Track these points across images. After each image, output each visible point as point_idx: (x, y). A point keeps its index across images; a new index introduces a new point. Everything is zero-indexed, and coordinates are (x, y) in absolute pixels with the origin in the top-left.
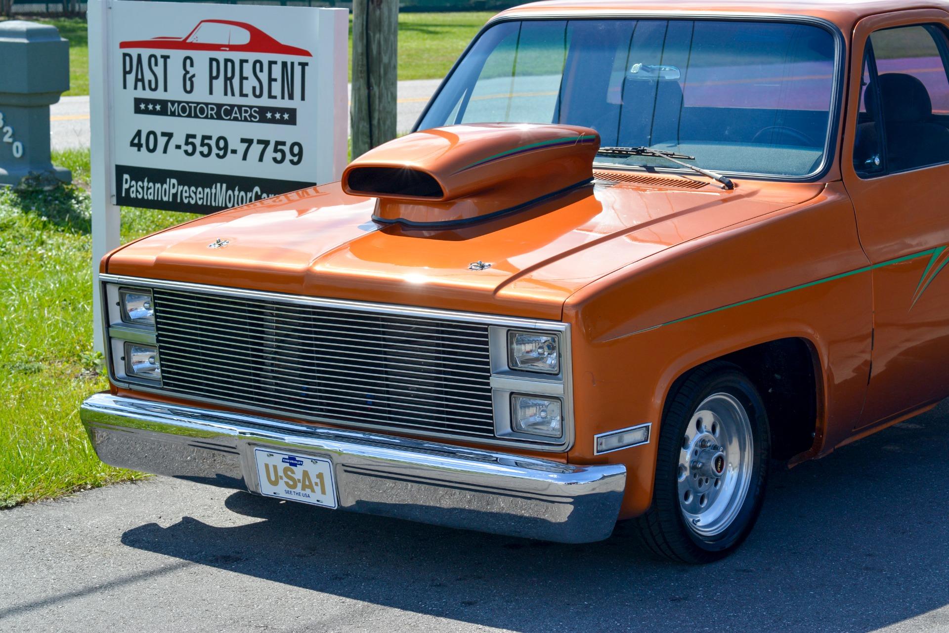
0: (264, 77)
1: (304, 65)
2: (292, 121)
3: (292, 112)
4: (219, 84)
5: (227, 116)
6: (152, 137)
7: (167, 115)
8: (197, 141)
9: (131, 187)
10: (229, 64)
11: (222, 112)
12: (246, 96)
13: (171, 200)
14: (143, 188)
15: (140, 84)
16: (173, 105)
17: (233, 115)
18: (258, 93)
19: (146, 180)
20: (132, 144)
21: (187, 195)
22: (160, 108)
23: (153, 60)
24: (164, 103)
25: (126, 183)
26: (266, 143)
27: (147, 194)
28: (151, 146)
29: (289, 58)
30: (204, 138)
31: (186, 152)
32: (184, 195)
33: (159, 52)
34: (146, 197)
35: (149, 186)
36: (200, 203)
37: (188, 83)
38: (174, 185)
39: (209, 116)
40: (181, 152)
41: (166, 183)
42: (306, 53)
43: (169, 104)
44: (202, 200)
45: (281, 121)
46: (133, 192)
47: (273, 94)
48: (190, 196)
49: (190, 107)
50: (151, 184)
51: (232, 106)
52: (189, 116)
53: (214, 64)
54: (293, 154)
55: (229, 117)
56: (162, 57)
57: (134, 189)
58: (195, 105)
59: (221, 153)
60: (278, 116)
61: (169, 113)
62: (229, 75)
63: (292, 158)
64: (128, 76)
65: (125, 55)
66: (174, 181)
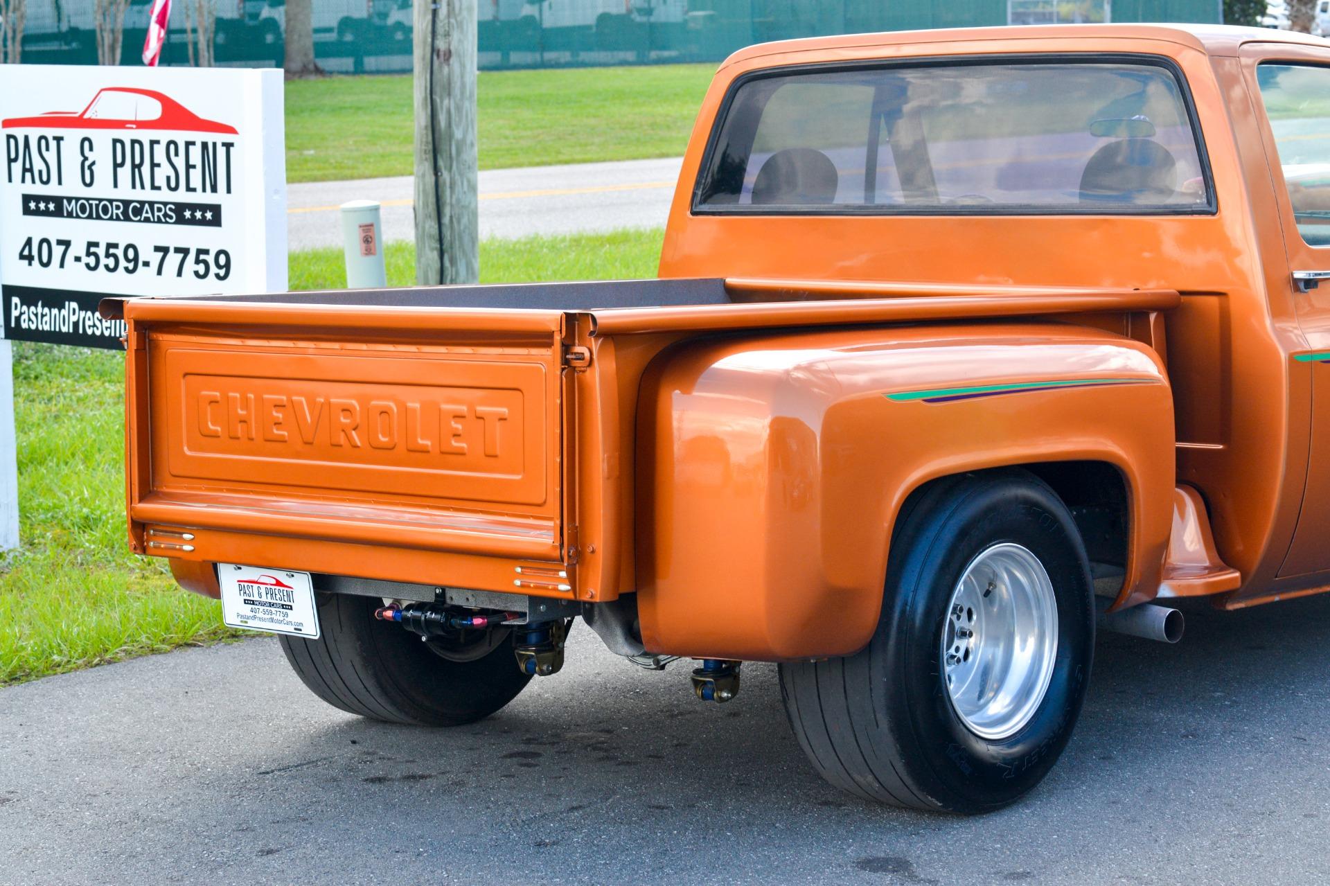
0: (180, 162)
1: (228, 146)
2: (216, 221)
3: (216, 209)
4: (125, 173)
5: (135, 216)
6: (45, 246)
7: (62, 216)
8: (101, 251)
9: (21, 314)
10: (137, 146)
11: (131, 211)
12: (159, 188)
13: (71, 331)
14: (36, 315)
15: (28, 175)
16: (69, 203)
17: (144, 215)
18: (173, 184)
19: (40, 304)
20: (22, 257)
21: (91, 323)
22: (55, 207)
23: (43, 142)
24: (58, 200)
25: (16, 308)
26: (185, 252)
27: (42, 323)
28: (45, 259)
29: (210, 137)
30: (110, 246)
31: (88, 265)
32: (88, 323)
33: (50, 132)
34: (40, 328)
35: (44, 313)
36: (107, 333)
37: (87, 173)
38: (74, 310)
39: (114, 217)
40: (82, 265)
41: (64, 308)
42: (230, 130)
43: (65, 202)
44: (109, 330)
45: (203, 222)
46: (24, 321)
47: (192, 186)
48: (94, 325)
49: (91, 206)
50: (46, 310)
51: (142, 203)
52: (90, 217)
53: (119, 146)
54: (219, 266)
55: (139, 218)
56: (55, 138)
57: (24, 317)
58: (97, 202)
59: (131, 266)
60: (198, 215)
61: (65, 214)
62: (137, 161)
63: (217, 271)
64: (13, 165)
65: (9, 137)
66: (74, 305)
